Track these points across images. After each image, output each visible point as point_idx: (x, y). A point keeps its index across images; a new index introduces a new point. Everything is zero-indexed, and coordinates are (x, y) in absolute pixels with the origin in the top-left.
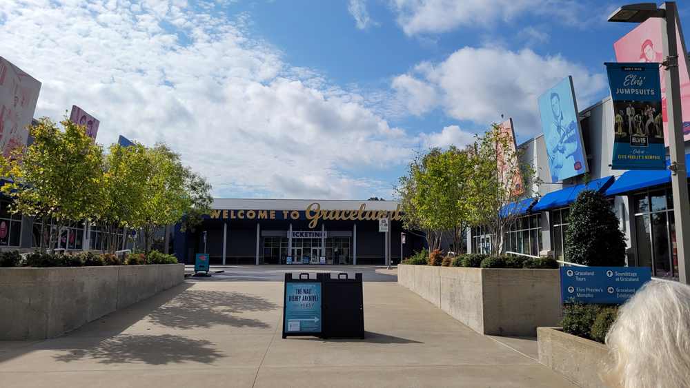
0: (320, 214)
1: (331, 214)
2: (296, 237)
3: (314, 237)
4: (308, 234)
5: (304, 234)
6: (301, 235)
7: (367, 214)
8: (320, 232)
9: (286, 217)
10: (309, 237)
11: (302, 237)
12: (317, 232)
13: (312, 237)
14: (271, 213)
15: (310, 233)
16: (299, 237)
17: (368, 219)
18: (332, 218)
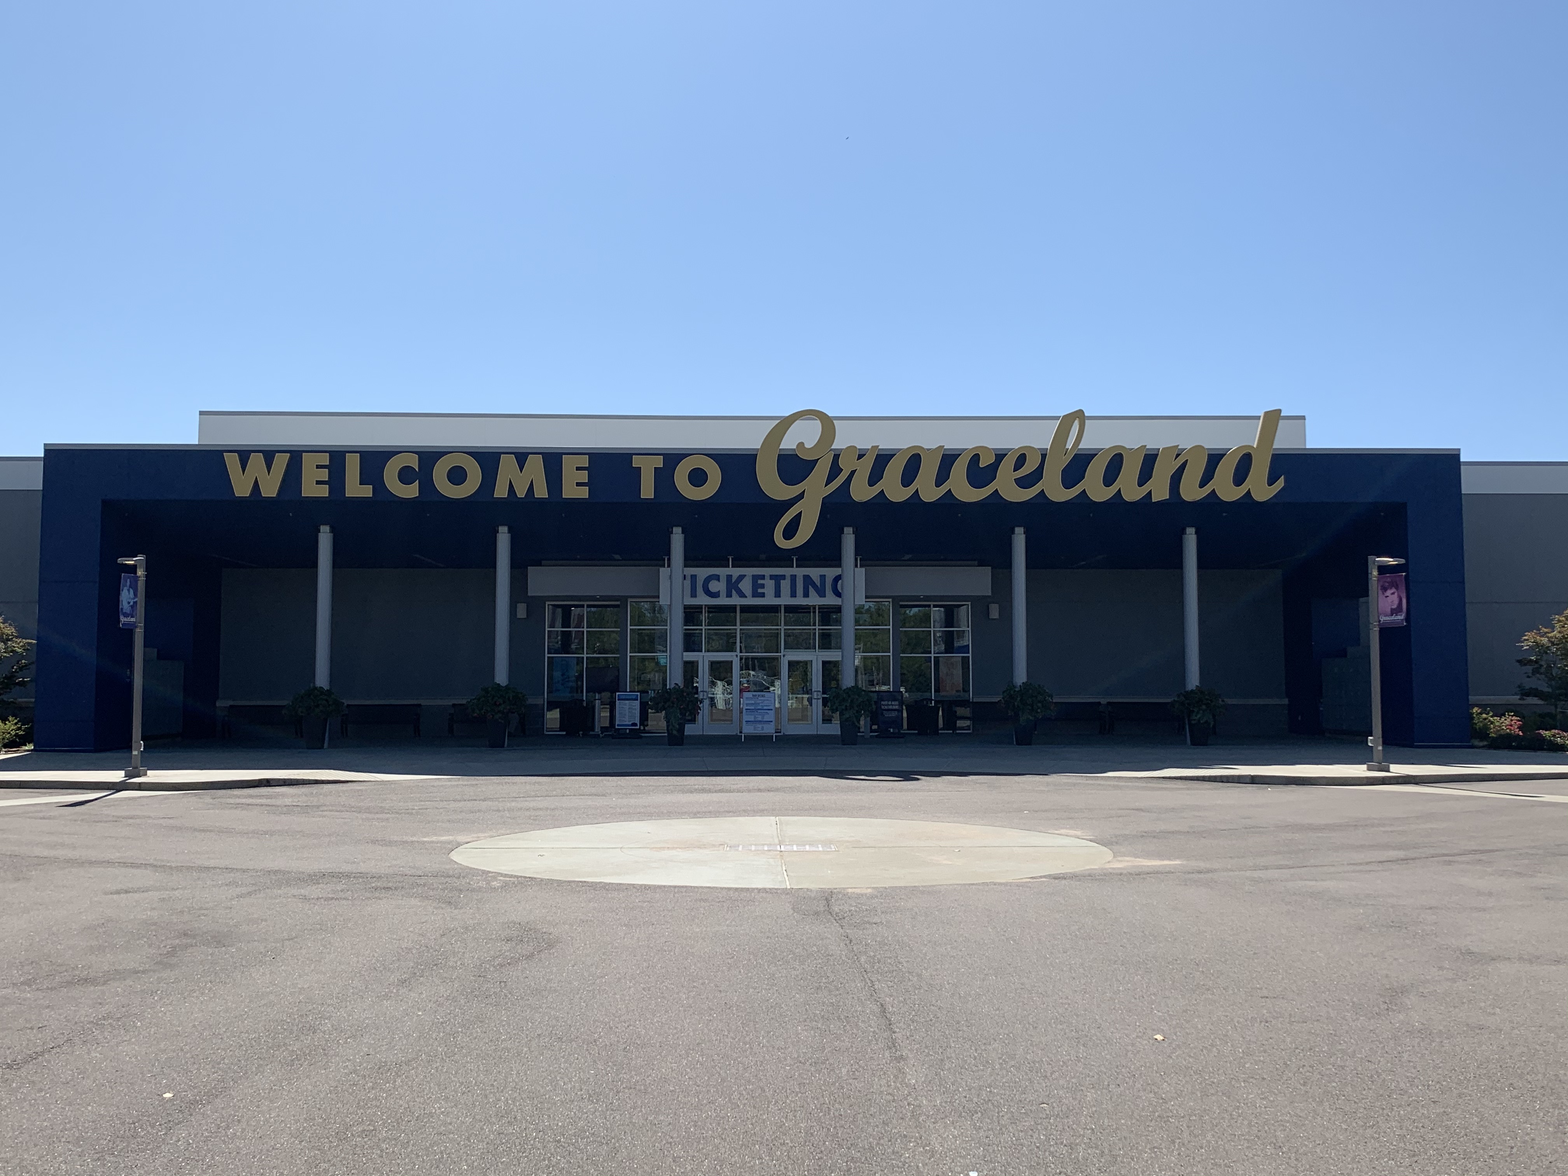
0: (835, 470)
1: (894, 471)
2: (703, 600)
3: (800, 601)
4: (769, 586)
5: (746, 586)
6: (733, 586)
7: (1095, 471)
8: (831, 573)
9: (647, 491)
10: (770, 600)
11: (735, 600)
12: (815, 573)
13: (785, 600)
14: (569, 465)
15: (777, 579)
16: (723, 601)
17: (1100, 493)
18: (898, 494)
